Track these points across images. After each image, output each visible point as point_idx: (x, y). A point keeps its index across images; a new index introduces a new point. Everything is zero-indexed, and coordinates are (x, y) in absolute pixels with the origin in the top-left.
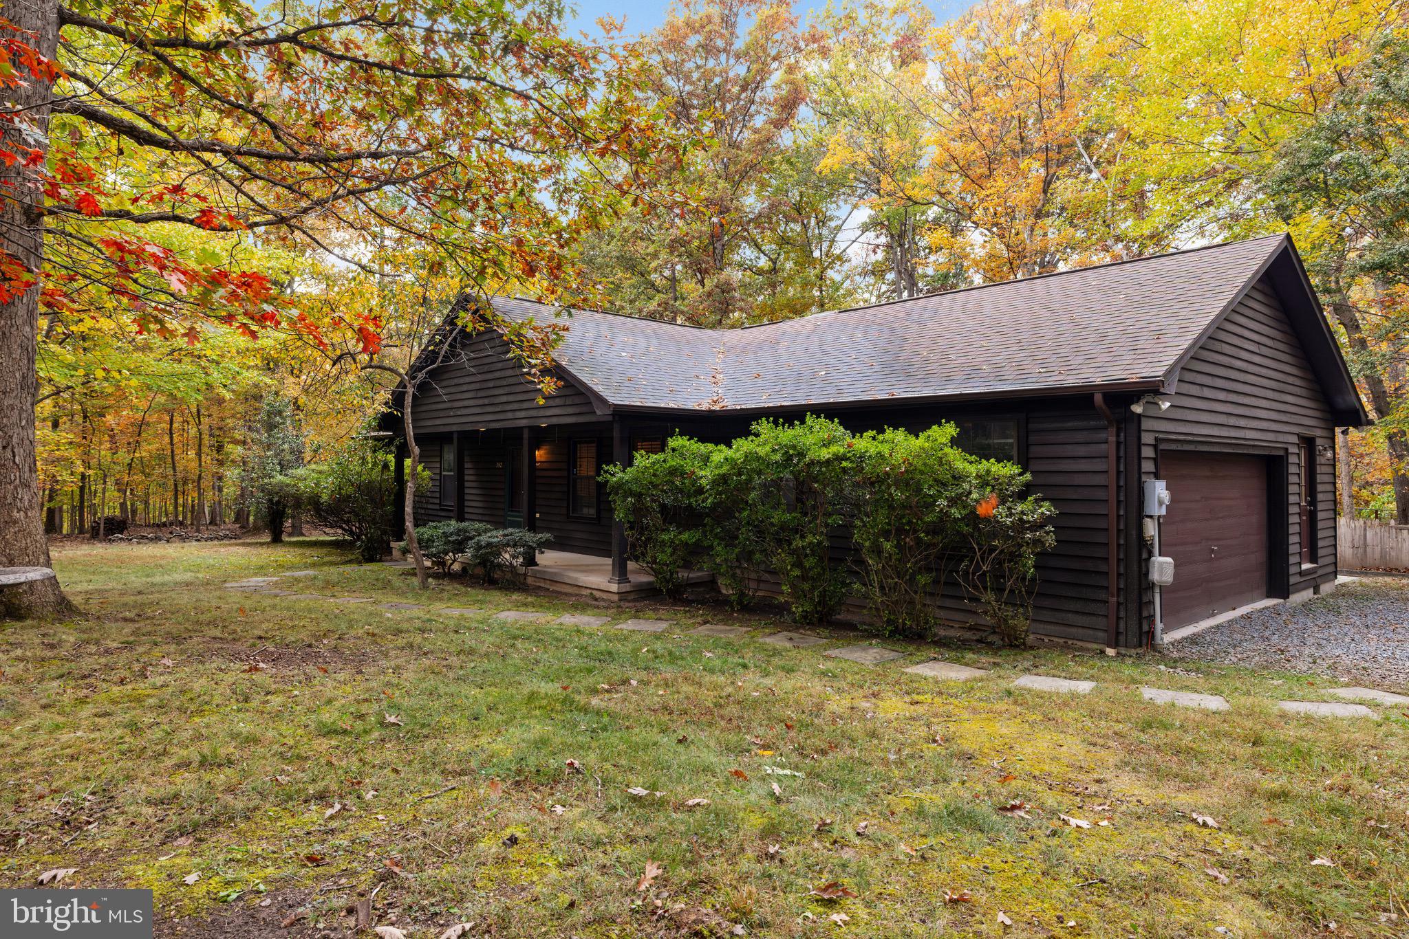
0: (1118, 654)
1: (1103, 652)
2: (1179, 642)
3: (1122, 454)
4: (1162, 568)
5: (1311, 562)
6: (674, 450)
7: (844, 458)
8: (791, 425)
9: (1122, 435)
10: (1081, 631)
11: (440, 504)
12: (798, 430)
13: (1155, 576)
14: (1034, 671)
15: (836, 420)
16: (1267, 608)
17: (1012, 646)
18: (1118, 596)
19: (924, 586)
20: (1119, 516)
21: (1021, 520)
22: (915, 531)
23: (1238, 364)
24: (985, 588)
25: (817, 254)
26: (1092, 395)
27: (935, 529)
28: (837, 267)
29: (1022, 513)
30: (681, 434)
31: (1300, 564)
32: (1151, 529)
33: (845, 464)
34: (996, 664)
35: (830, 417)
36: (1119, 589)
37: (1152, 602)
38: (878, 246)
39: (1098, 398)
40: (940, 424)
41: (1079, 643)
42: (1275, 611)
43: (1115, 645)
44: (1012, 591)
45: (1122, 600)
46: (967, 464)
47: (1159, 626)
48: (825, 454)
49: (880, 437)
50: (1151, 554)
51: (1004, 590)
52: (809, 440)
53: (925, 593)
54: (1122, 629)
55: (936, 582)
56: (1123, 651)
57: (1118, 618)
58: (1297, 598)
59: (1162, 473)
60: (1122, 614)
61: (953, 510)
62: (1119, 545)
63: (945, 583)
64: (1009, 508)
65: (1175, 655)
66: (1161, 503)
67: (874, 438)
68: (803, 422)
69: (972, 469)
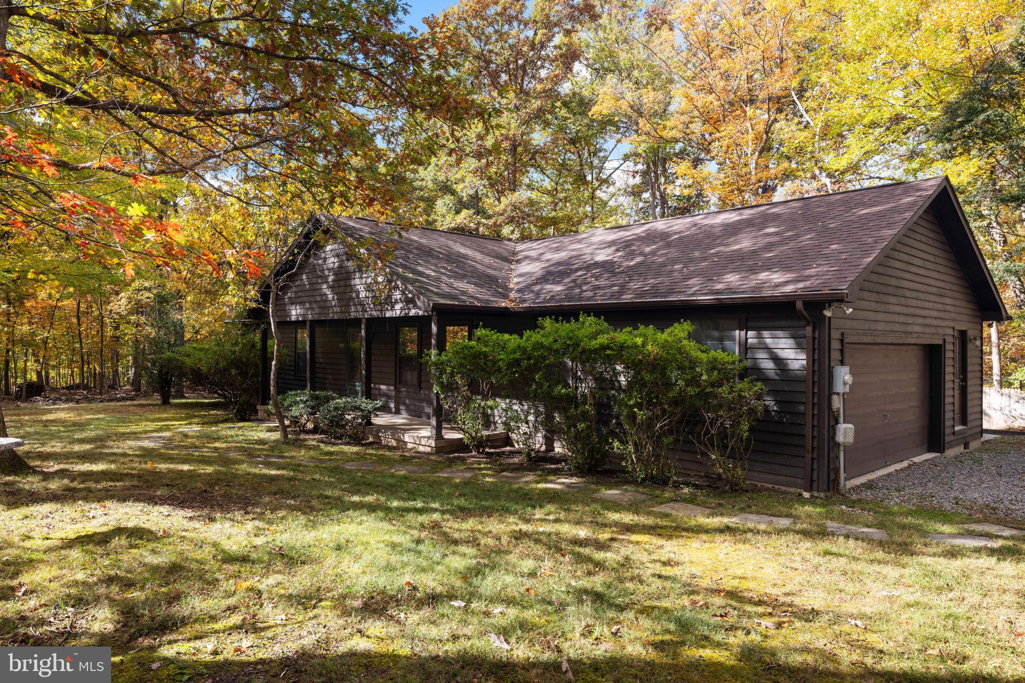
0: (812, 496)
1: (800, 495)
2: (858, 487)
3: (816, 346)
4: (845, 432)
5: (963, 425)
6: (479, 339)
7: (608, 347)
8: (568, 321)
9: (817, 333)
10: (785, 478)
11: (295, 375)
12: (573, 325)
13: (840, 438)
14: (748, 510)
15: (602, 317)
16: (927, 460)
17: (733, 490)
18: (813, 453)
19: (667, 445)
20: (813, 393)
21: (740, 396)
22: (661, 404)
23: (908, 276)
24: (713, 445)
25: (589, 178)
26: (794, 303)
27: (675, 403)
28: (604, 188)
29: (741, 391)
30: (484, 327)
31: (953, 426)
32: (837, 403)
33: (608, 352)
34: (720, 505)
35: (597, 315)
36: (813, 448)
37: (838, 457)
38: (637, 172)
39: (799, 305)
40: (680, 323)
41: (784, 488)
42: (933, 463)
43: (810, 489)
44: (733, 448)
45: (815, 455)
46: (699, 353)
47: (842, 475)
48: (594, 344)
49: (635, 332)
50: (837, 422)
51: (727, 447)
52: (582, 333)
53: (668, 449)
54: (815, 478)
55: (677, 441)
56: (816, 494)
57: (812, 470)
58: (951, 453)
59: (846, 360)
60: (815, 467)
61: (689, 389)
62: (813, 415)
63: (684, 441)
64: (731, 387)
65: (855, 497)
66: (845, 384)
67: (630, 333)
68: (577, 320)
69: (704, 356)
